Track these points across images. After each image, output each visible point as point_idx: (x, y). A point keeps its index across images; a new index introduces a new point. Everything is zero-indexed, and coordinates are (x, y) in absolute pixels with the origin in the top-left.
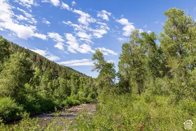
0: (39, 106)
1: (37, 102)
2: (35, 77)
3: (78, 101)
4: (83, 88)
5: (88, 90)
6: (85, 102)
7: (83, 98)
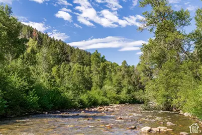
0: (36, 98)
1: (31, 89)
2: (29, 50)
3: (106, 99)
4: (111, 80)
5: (120, 83)
6: (118, 102)
7: (114, 95)
